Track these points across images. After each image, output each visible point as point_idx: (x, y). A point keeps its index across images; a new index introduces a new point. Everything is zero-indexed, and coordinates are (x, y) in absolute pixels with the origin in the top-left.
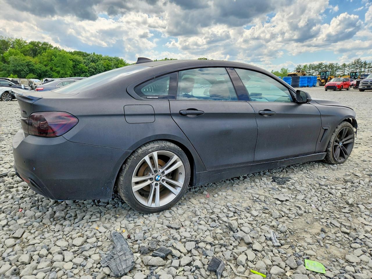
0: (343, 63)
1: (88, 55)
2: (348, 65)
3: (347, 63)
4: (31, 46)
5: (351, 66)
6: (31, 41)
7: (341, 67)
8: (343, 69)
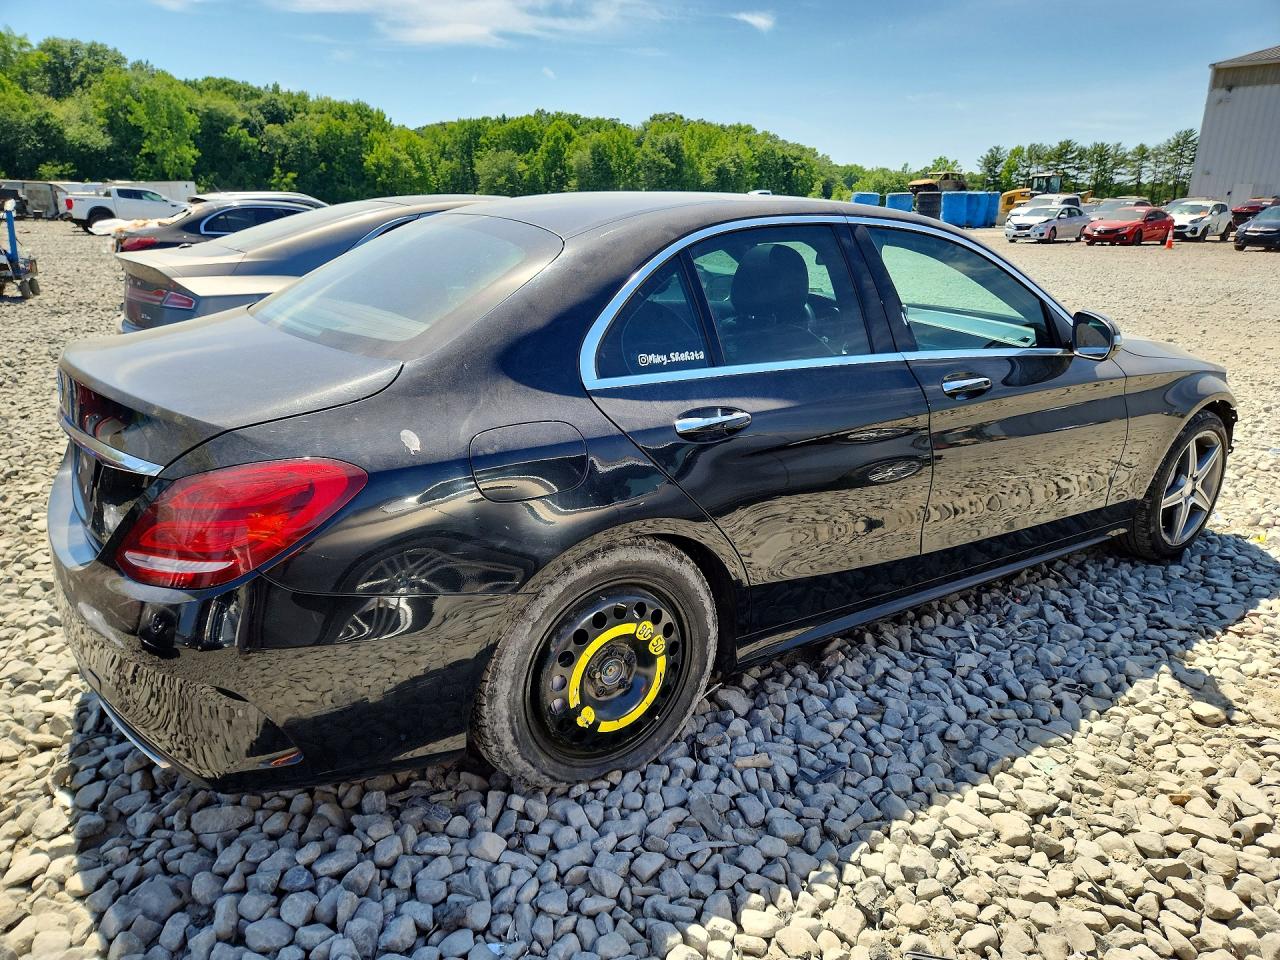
0: (1138, 145)
1: (255, 94)
2: (1154, 150)
3: (1151, 145)
4: (47, 57)
5: (1162, 154)
6: (46, 38)
7: (1129, 157)
8: (1137, 164)
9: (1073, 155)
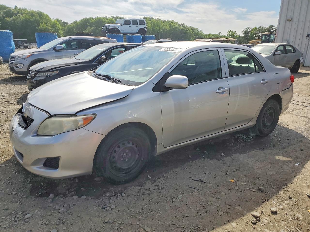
9: (273, 30)
